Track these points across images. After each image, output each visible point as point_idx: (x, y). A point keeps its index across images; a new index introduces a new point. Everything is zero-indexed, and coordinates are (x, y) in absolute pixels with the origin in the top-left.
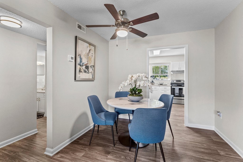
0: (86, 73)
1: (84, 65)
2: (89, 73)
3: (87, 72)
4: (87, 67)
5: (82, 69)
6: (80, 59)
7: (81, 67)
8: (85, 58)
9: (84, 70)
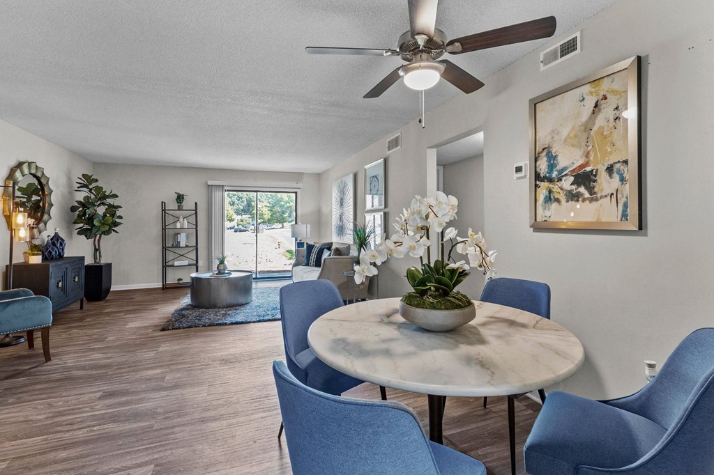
0: (578, 201)
1: (566, 175)
2: (597, 200)
3: (587, 195)
4: (585, 178)
5: (559, 190)
6: (549, 161)
7: (551, 186)
8: (573, 146)
9: (570, 192)
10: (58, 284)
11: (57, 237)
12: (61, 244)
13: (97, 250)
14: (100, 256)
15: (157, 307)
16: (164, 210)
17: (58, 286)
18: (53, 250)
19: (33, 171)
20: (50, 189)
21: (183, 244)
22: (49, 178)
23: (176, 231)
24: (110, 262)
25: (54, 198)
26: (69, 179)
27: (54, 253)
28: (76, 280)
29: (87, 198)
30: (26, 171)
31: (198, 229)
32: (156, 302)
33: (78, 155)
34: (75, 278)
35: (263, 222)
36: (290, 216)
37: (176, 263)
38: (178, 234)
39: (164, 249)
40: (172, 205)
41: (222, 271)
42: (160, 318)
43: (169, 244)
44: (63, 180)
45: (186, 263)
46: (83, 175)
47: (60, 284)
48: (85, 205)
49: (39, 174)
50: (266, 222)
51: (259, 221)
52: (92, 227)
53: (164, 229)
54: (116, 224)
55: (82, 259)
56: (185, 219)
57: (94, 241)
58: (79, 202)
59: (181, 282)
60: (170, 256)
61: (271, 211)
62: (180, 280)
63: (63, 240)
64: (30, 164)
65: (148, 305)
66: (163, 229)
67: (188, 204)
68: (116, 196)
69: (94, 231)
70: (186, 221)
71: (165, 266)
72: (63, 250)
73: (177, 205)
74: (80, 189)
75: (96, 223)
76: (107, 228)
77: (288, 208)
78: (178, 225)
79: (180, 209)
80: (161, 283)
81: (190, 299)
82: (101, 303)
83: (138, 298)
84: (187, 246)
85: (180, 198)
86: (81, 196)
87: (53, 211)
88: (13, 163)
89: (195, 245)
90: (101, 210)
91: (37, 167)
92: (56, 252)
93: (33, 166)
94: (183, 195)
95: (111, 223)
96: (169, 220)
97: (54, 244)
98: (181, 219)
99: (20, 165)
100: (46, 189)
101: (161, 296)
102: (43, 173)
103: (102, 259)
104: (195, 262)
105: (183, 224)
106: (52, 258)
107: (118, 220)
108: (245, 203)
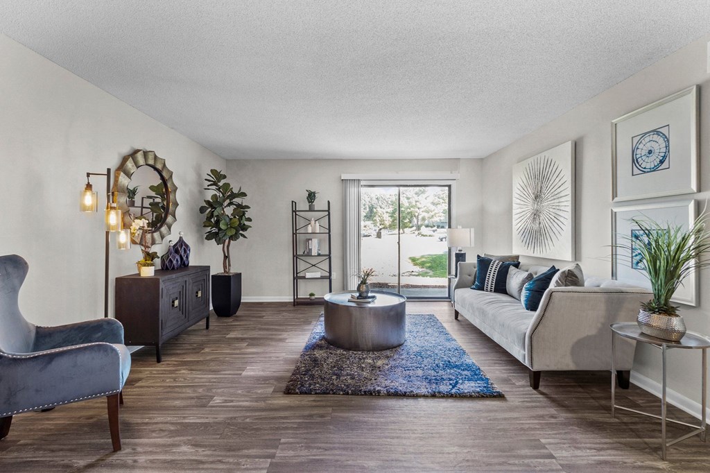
10: (173, 302)
11: (181, 242)
12: (185, 251)
13: (227, 257)
14: (229, 265)
15: (285, 335)
16: (294, 211)
17: (173, 305)
18: (174, 257)
19: (151, 162)
20: (174, 185)
21: (314, 252)
22: (172, 173)
23: (308, 236)
24: (239, 272)
25: (179, 196)
26: (199, 175)
27: (175, 262)
28: (200, 295)
29: (214, 196)
30: (141, 160)
31: (331, 233)
32: (284, 326)
33: (208, 149)
34: (197, 293)
35: (384, 228)
36: (410, 222)
37: (308, 275)
38: (309, 239)
39: (296, 257)
40: (303, 205)
41: (365, 295)
42: (286, 361)
43: (300, 252)
44: (191, 176)
45: (318, 275)
46: (212, 171)
47: (176, 303)
48: (214, 204)
49: (159, 166)
50: (386, 228)
51: (381, 227)
52: (219, 230)
53: (295, 234)
54: (245, 228)
55: (207, 269)
56: (317, 222)
57: (224, 247)
58: (208, 202)
59: (313, 297)
60: (302, 265)
61: (391, 217)
62: (312, 295)
63: (187, 246)
64: (146, 154)
65: (276, 330)
66: (293, 234)
67: (320, 204)
68: (244, 195)
69: (221, 235)
70: (317, 224)
71: (297, 278)
72: (187, 257)
73: (308, 204)
74: (210, 187)
75: (222, 226)
76: (233, 232)
77: (408, 213)
78: (310, 230)
79: (311, 209)
80: (293, 297)
81: (323, 329)
82: (229, 320)
83: (269, 316)
84: (319, 255)
85: (311, 196)
86: (210, 194)
87: (180, 211)
88: (126, 150)
89: (328, 253)
90: (229, 211)
91: (156, 157)
92: (177, 261)
93: (151, 157)
94: (314, 193)
95: (238, 227)
96: (301, 222)
97: (177, 251)
98: (313, 222)
99: (133, 154)
100: (169, 185)
101: (291, 315)
102: (164, 165)
103: (231, 268)
104: (328, 274)
105: (314, 228)
106: (173, 268)
107: (247, 223)
108: (368, 210)
